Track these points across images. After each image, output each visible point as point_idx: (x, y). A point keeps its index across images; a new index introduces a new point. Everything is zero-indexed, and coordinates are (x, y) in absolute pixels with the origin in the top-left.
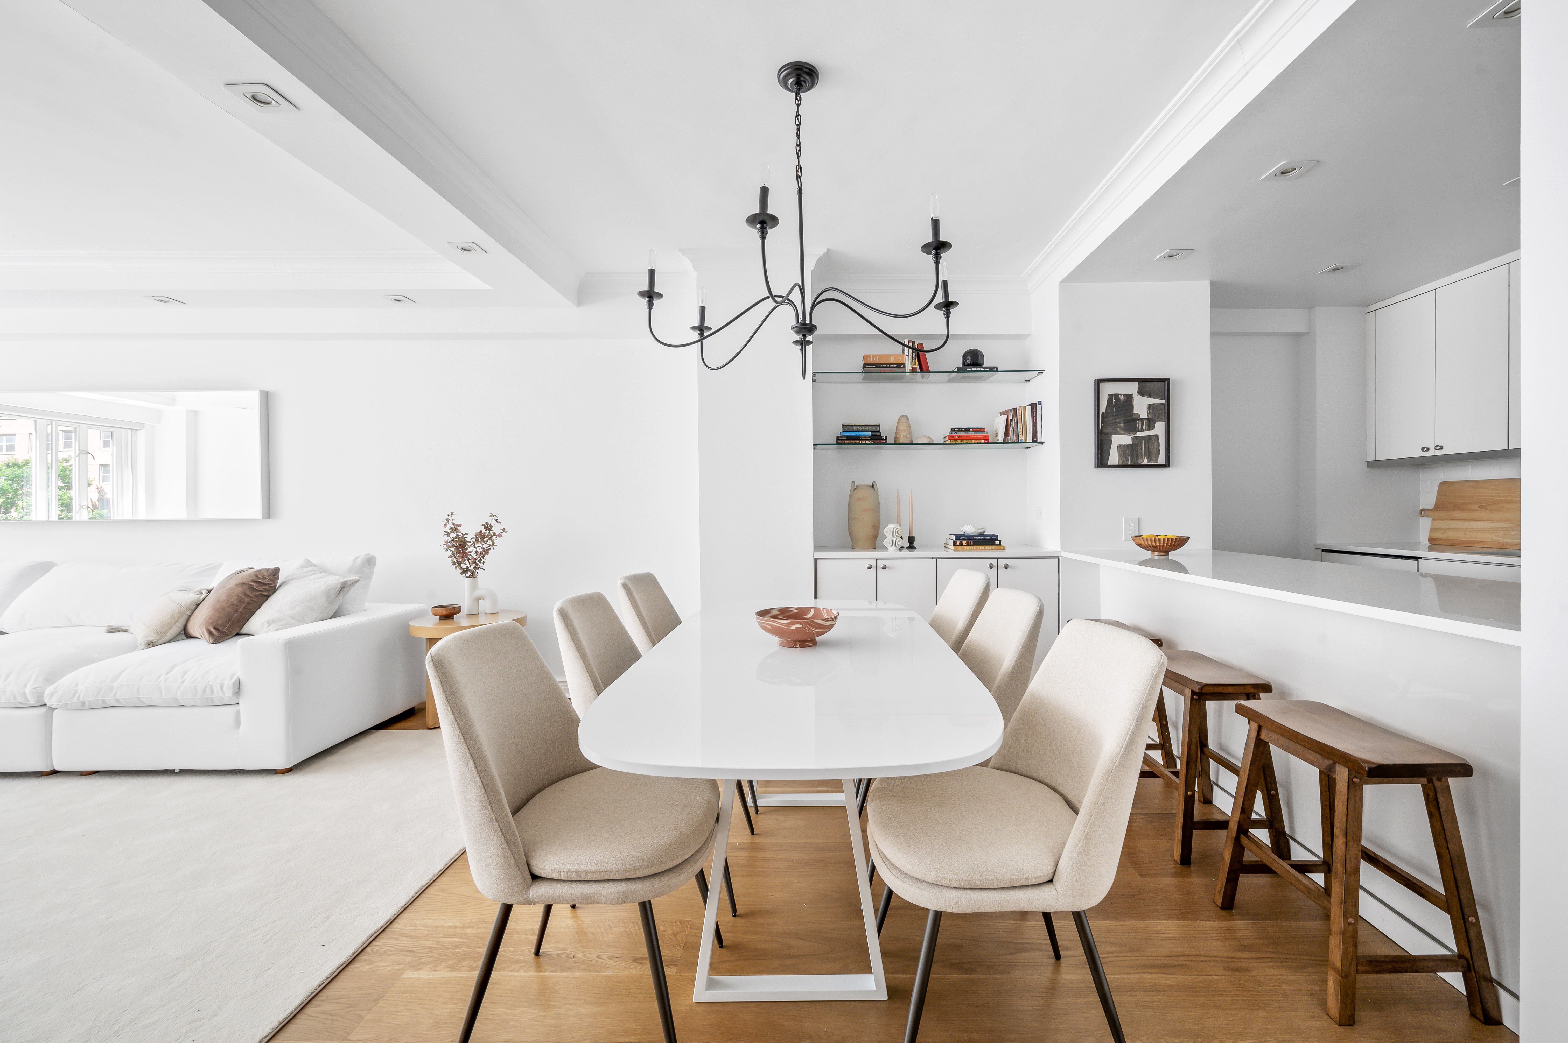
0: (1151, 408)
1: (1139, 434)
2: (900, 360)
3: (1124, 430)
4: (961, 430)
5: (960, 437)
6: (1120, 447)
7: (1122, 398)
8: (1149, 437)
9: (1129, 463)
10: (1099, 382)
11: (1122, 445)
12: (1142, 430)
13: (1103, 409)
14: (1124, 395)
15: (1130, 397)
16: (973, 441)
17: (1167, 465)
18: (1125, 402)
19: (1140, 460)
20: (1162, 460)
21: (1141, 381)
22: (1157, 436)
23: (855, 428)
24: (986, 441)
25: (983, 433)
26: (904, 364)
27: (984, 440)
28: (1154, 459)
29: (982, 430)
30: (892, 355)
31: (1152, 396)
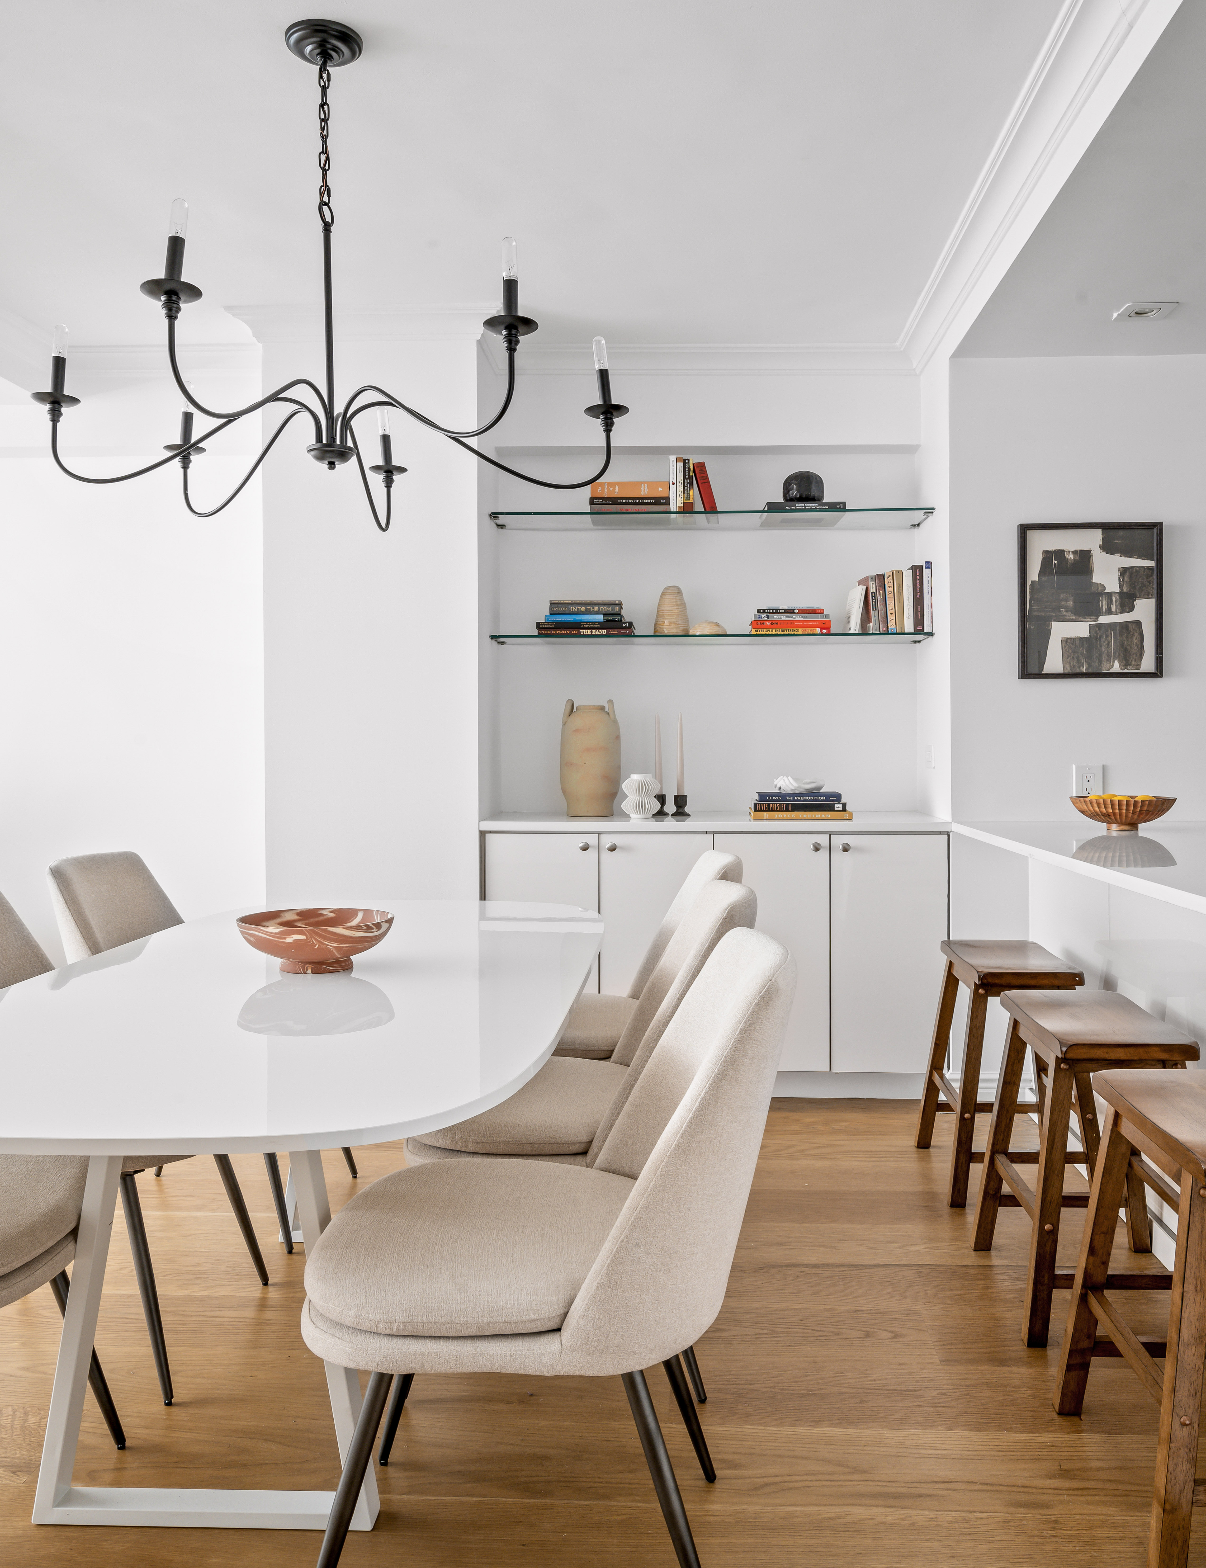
0: (1128, 574)
1: (1103, 619)
3: (1075, 614)
6: (1068, 644)
7: (1071, 557)
8: (1125, 626)
9: (1084, 670)
10: (1024, 530)
11: (1071, 639)
12: (1109, 612)
13: (1033, 574)
14: (1075, 552)
15: (1085, 557)
17: (1158, 673)
18: (1075, 562)
19: (1107, 666)
20: (1148, 663)
21: (1106, 527)
22: (1138, 624)
28: (1133, 662)
31: (1127, 553)
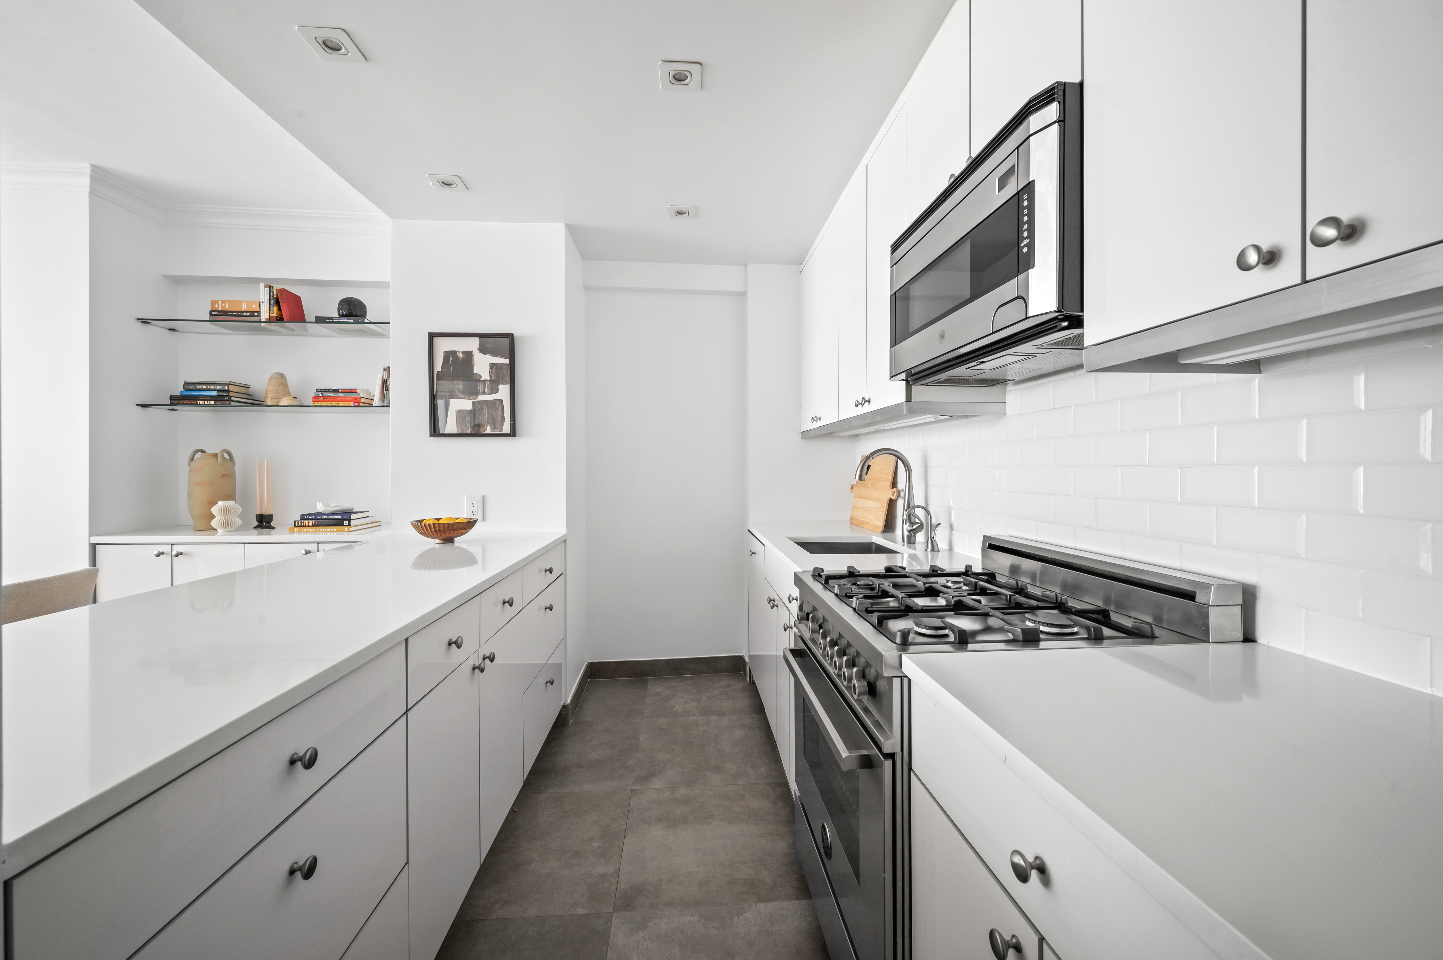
0: (494, 367)
1: (481, 398)
2: (254, 307)
3: (464, 393)
4: (328, 391)
5: (325, 399)
6: (460, 414)
7: (460, 355)
8: (493, 402)
9: (469, 432)
10: (432, 336)
11: (461, 411)
12: (484, 393)
13: (438, 367)
14: (463, 353)
15: (469, 355)
16: (341, 404)
17: (513, 434)
18: (463, 359)
19: (482, 429)
20: (506, 429)
21: (481, 336)
22: (501, 401)
23: (199, 387)
24: (356, 404)
25: (354, 395)
26: (259, 312)
27: (355, 402)
28: (498, 427)
29: (354, 391)
30: (245, 301)
31: (494, 354)
